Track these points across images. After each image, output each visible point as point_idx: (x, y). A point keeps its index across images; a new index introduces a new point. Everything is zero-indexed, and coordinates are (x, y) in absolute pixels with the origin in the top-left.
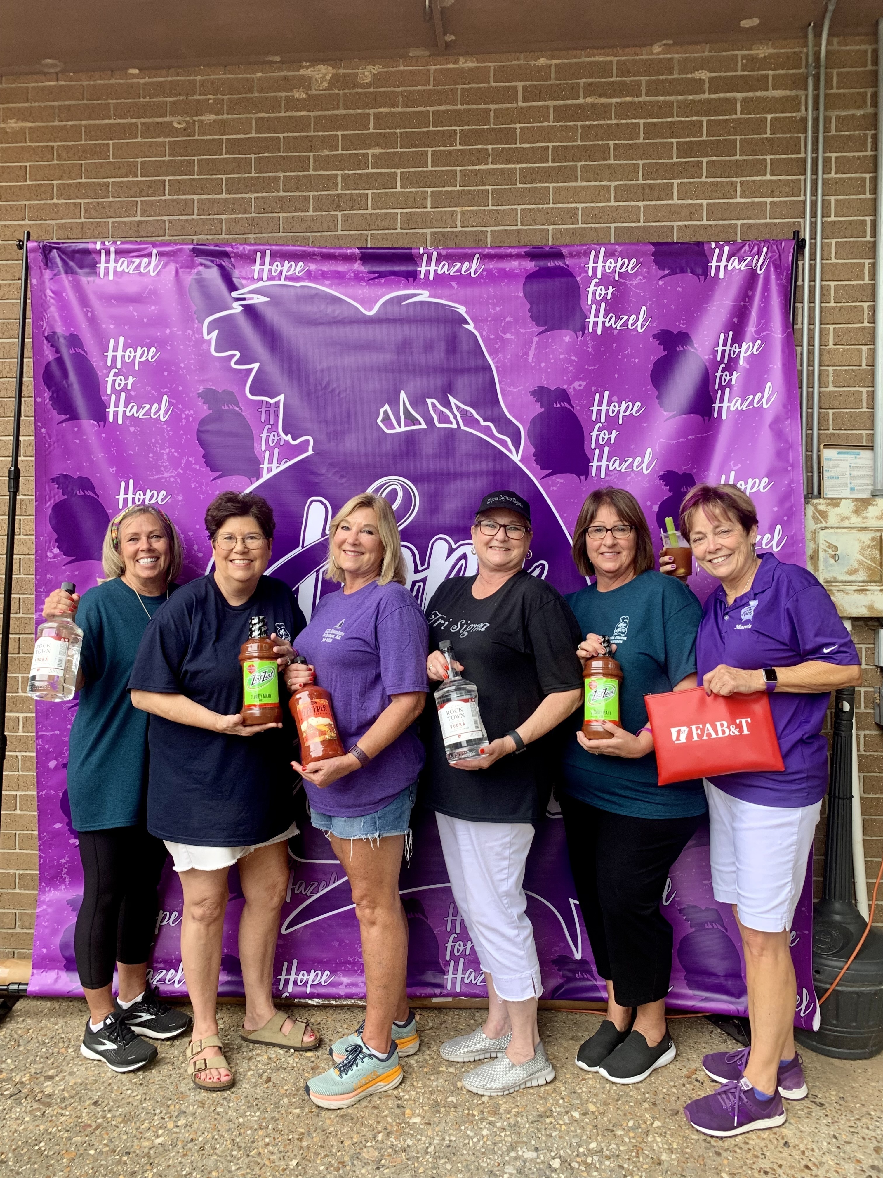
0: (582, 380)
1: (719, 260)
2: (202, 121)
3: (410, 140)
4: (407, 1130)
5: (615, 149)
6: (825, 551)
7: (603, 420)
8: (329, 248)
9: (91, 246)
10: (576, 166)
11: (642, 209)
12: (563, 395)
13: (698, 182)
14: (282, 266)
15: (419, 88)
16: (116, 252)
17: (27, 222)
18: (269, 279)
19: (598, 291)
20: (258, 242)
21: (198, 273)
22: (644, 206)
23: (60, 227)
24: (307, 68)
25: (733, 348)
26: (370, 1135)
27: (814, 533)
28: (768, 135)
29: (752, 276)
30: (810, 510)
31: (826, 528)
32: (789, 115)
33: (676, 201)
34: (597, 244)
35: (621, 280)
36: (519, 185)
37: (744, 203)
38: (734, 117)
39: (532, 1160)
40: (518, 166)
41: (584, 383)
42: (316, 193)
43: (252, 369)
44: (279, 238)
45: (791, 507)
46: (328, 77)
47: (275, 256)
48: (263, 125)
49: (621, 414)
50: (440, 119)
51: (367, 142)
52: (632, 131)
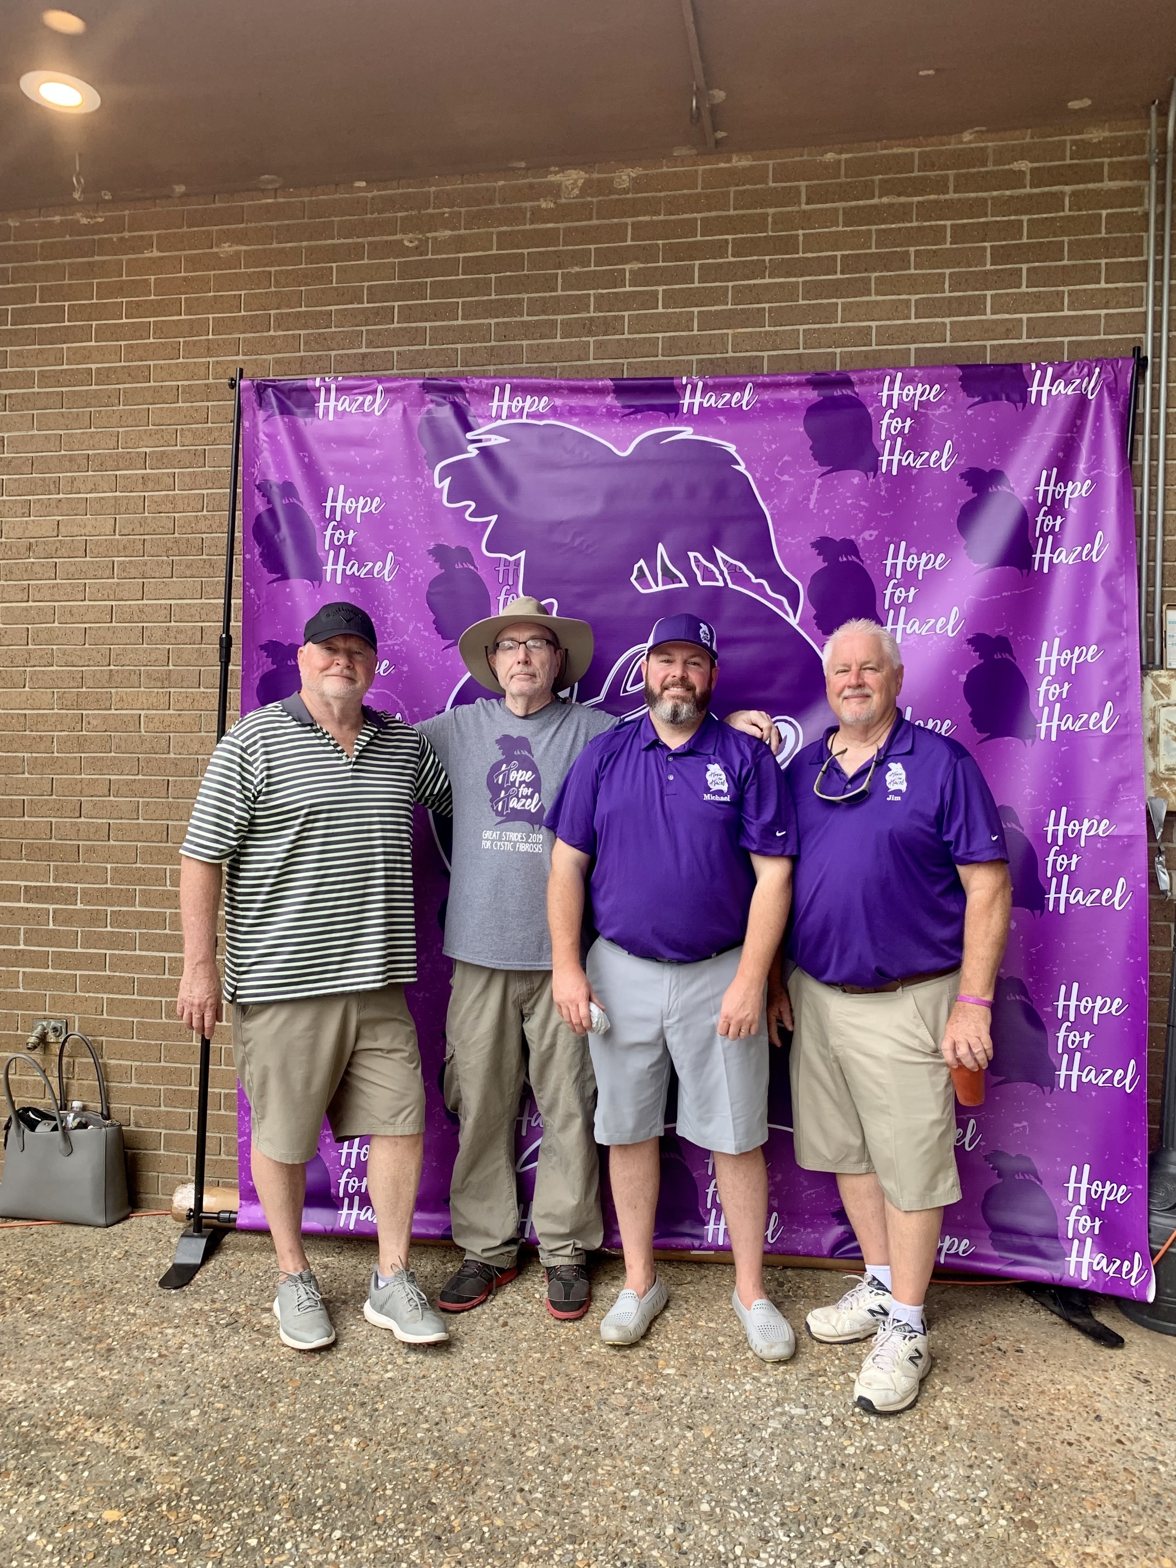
0: (874, 529)
1: (1041, 383)
2: (435, 238)
3: (673, 253)
4: (660, 1381)
5: (916, 256)
6: (1167, 732)
7: (899, 575)
8: (578, 380)
9: (309, 383)
10: (870, 278)
11: (948, 327)
12: (850, 547)
13: (1016, 294)
14: (524, 401)
15: (685, 191)
16: (337, 390)
17: (241, 357)
18: (508, 417)
19: (894, 424)
20: (499, 374)
21: (429, 412)
22: (951, 323)
23: (277, 362)
24: (556, 173)
25: (1058, 488)
26: (618, 1383)
27: (1154, 710)
28: (1103, 234)
29: (1081, 403)
30: (1149, 683)
31: (1168, 705)
32: (1129, 210)
33: (989, 316)
34: (894, 369)
35: (922, 411)
36: (801, 302)
37: (1072, 317)
38: (1062, 214)
39: (800, 1417)
40: (801, 279)
41: (875, 533)
42: (565, 317)
43: (490, 522)
44: (522, 369)
45: (1124, 682)
46: (580, 183)
47: (515, 390)
48: (505, 240)
49: (922, 567)
50: (709, 227)
51: (624, 256)
52: (938, 235)
